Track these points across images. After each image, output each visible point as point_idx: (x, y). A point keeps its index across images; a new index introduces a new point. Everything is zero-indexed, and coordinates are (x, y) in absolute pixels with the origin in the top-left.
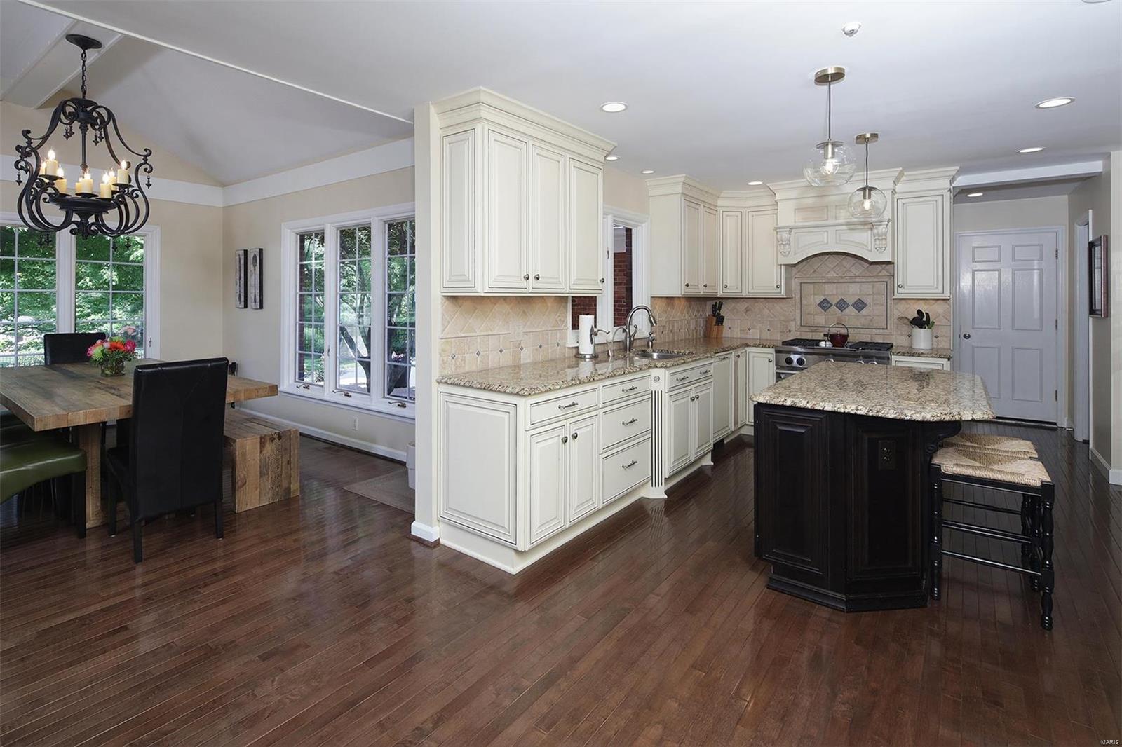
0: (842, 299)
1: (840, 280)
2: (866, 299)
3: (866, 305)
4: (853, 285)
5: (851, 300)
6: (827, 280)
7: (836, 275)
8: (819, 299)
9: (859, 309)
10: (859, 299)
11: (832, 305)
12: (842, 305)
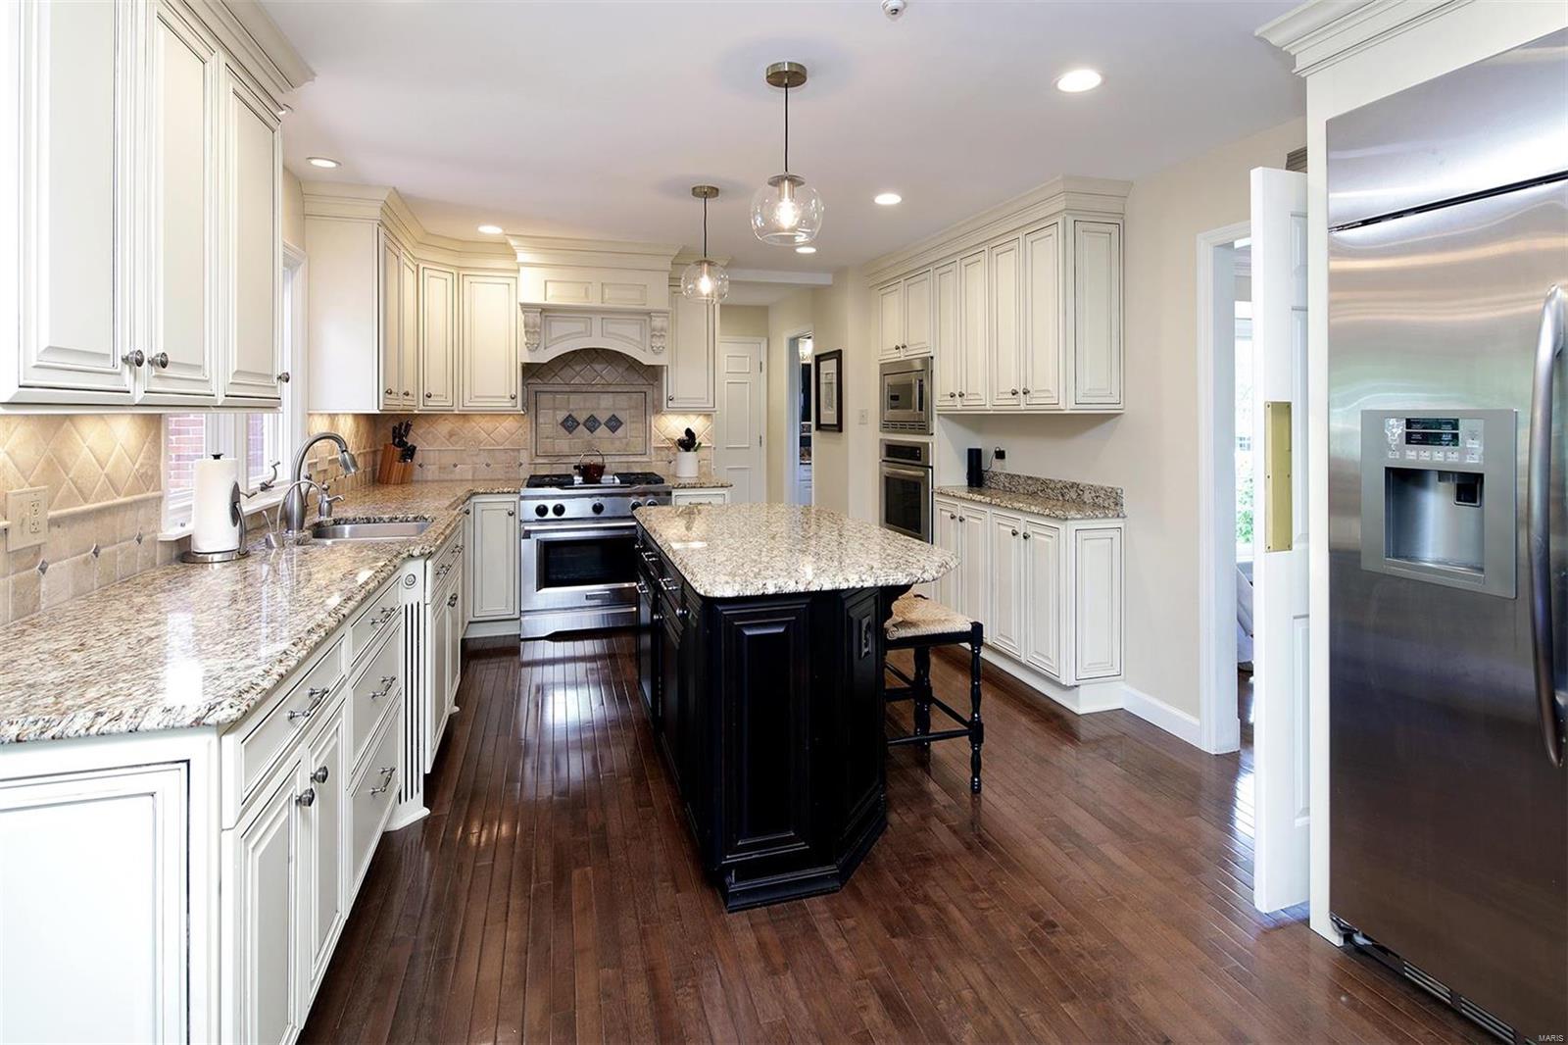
0: (592, 416)
1: (589, 389)
2: (620, 415)
3: (621, 424)
4: (605, 396)
5: (603, 417)
6: (572, 389)
7: (583, 382)
8: (561, 415)
9: (613, 429)
10: (614, 416)
11: (579, 424)
12: (592, 424)
